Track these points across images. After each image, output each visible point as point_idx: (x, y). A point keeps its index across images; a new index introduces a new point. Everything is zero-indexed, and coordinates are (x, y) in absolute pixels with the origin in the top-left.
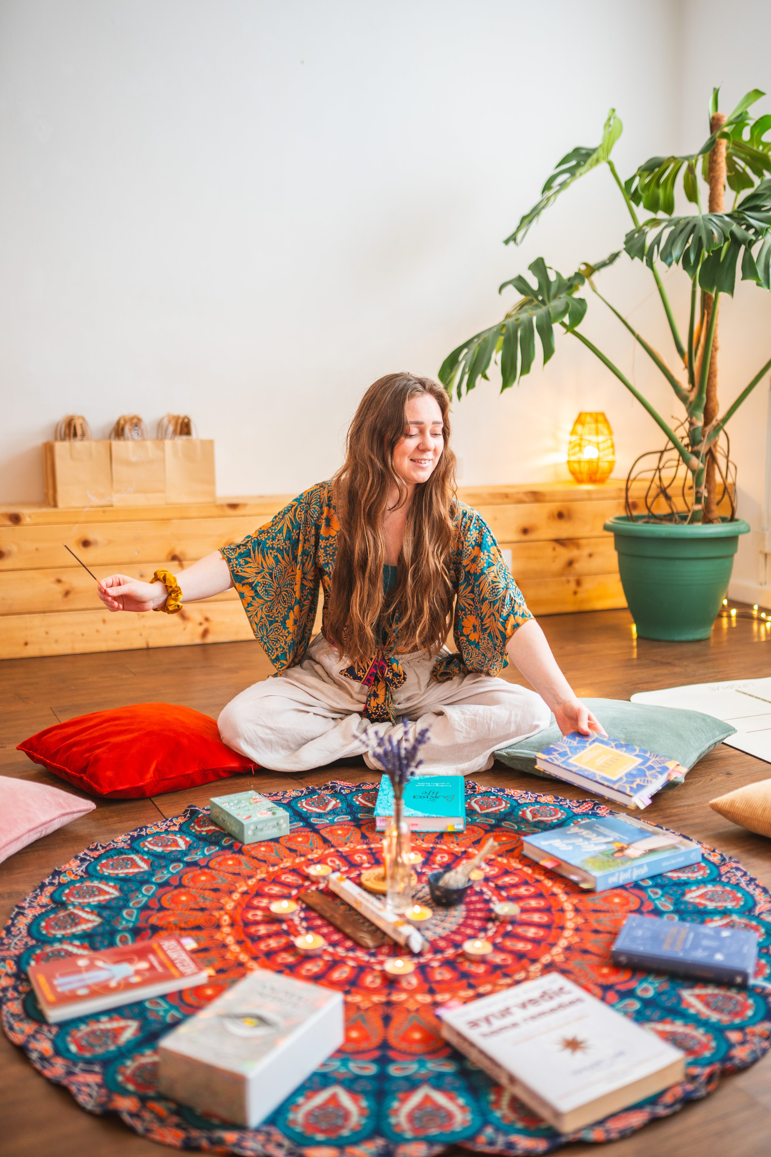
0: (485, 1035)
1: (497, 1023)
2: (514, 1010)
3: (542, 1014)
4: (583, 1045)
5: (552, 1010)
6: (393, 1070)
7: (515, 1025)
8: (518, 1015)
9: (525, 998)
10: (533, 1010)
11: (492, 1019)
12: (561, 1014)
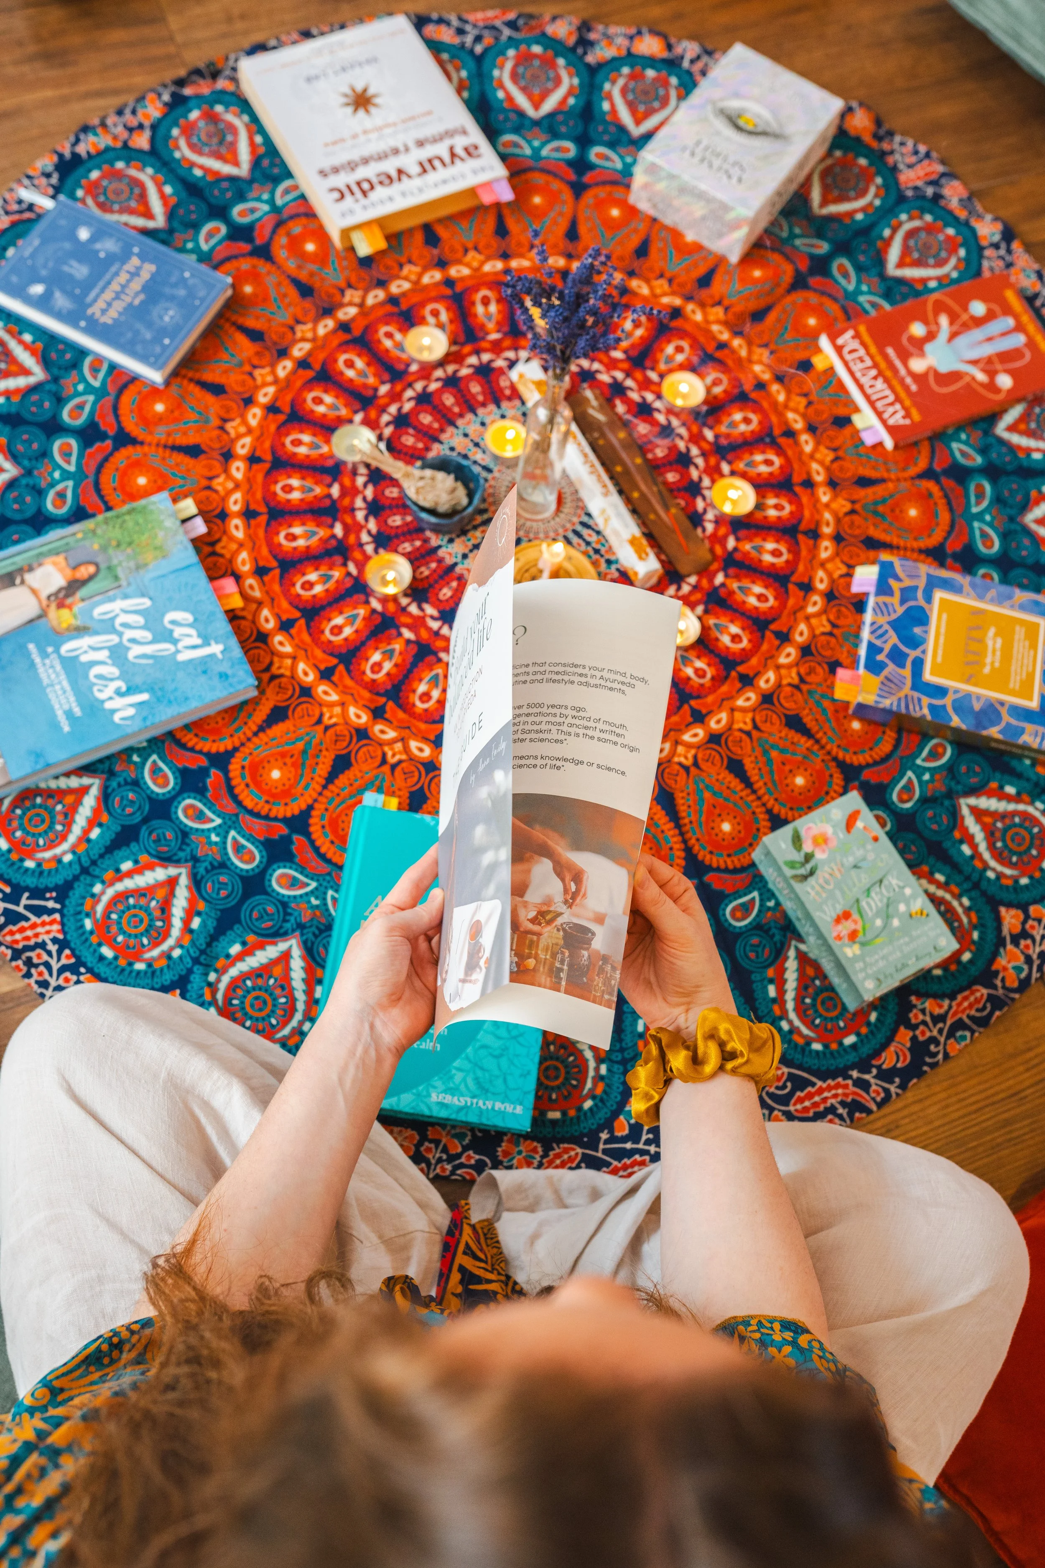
0: (464, 132)
1: (441, 150)
2: (415, 169)
3: (381, 157)
4: (344, 100)
5: (366, 161)
6: (571, 149)
7: (420, 144)
8: (410, 162)
9: (396, 189)
10: (390, 166)
11: (447, 158)
12: (355, 155)
